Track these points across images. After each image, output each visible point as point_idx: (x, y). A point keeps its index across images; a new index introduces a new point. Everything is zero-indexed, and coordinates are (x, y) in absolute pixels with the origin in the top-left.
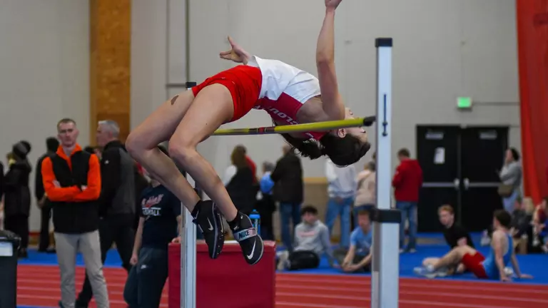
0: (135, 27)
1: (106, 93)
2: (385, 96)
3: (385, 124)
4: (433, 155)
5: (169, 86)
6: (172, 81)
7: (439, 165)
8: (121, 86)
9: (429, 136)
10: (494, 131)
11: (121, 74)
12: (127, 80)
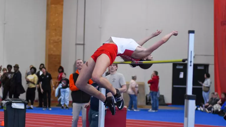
0: (64, 21)
1: (52, 46)
2: (191, 52)
3: (191, 62)
4: (179, 74)
5: (77, 44)
6: (78, 43)
7: (181, 79)
8: (58, 44)
9: (177, 67)
10: (203, 66)
11: (58, 39)
12: (61, 41)
